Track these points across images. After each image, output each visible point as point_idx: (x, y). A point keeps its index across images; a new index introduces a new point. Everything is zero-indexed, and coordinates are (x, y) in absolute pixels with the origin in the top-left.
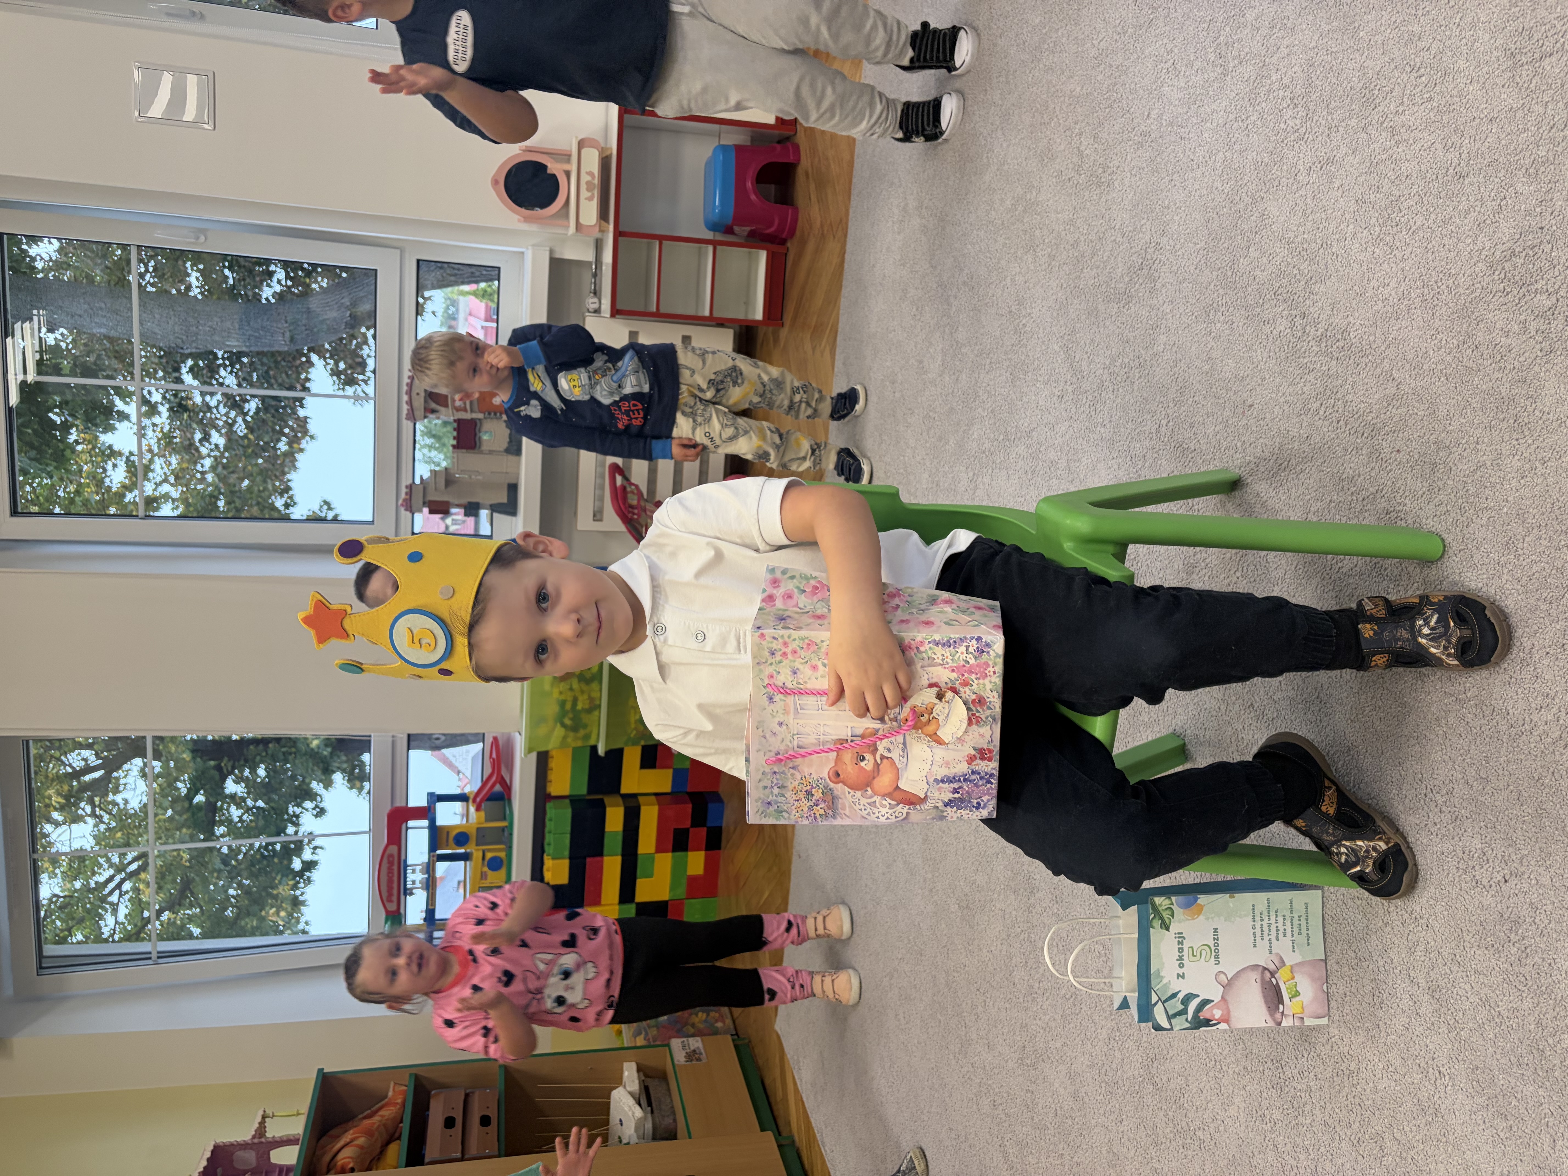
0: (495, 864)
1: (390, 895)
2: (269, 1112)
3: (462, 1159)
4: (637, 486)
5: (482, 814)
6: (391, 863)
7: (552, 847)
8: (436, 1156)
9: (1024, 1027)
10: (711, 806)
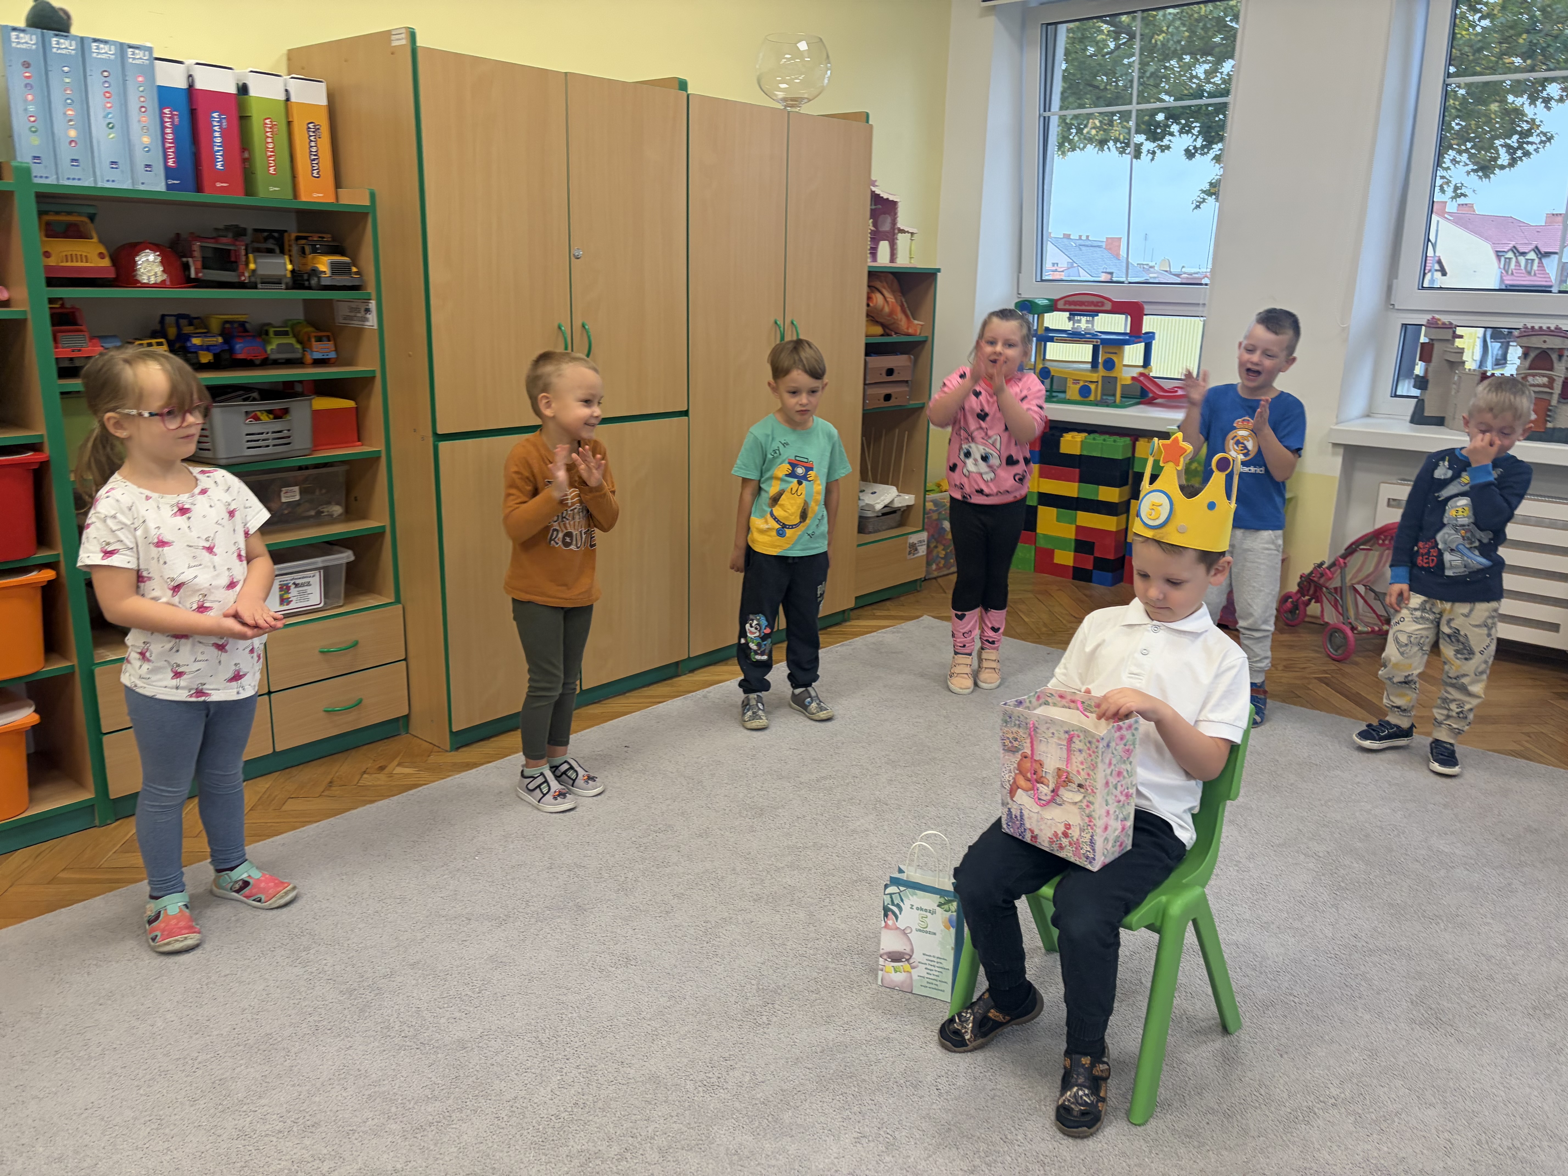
0: (1085, 391)
1: (1070, 303)
2: (915, 237)
3: (865, 384)
5: (1129, 382)
6: (1096, 304)
7: (1092, 441)
8: (870, 366)
10: (1109, 575)
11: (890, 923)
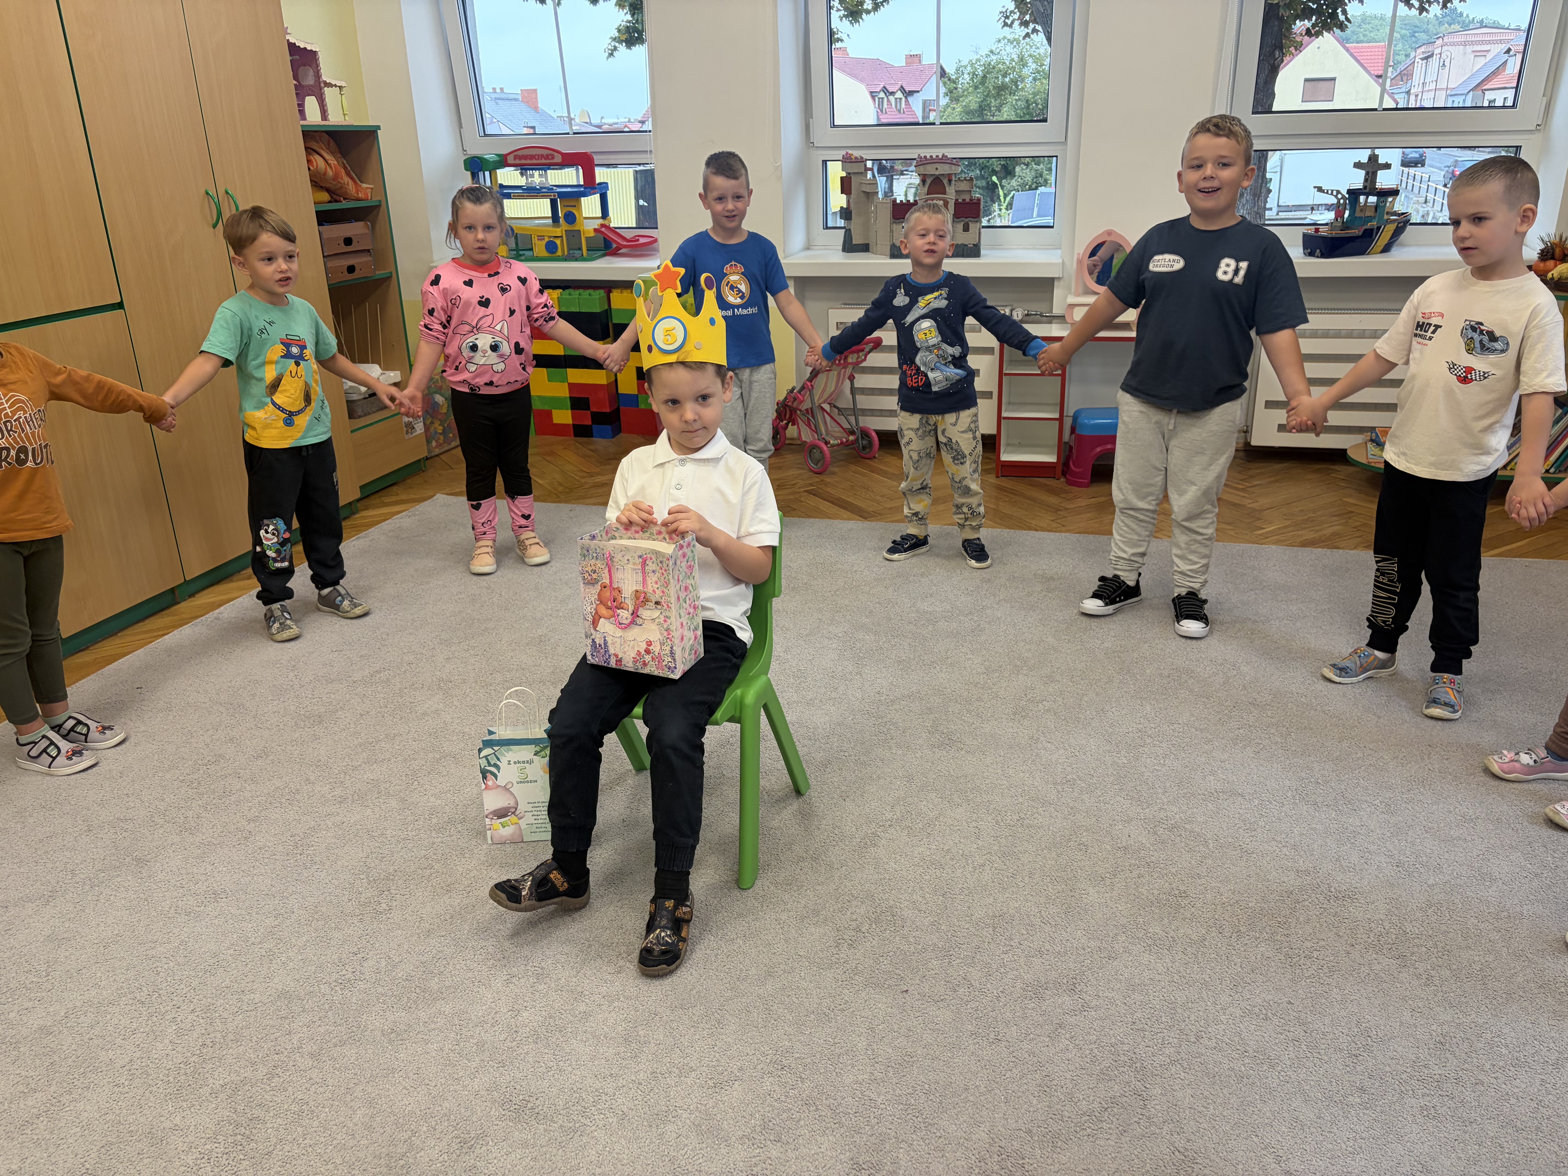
0: (551, 247)
1: (520, 158)
2: (344, 91)
3: (324, 257)
4: (865, 359)
5: (592, 234)
6: (547, 157)
7: (568, 297)
8: (325, 236)
9: (464, 681)
10: (609, 427)
11: (490, 783)
